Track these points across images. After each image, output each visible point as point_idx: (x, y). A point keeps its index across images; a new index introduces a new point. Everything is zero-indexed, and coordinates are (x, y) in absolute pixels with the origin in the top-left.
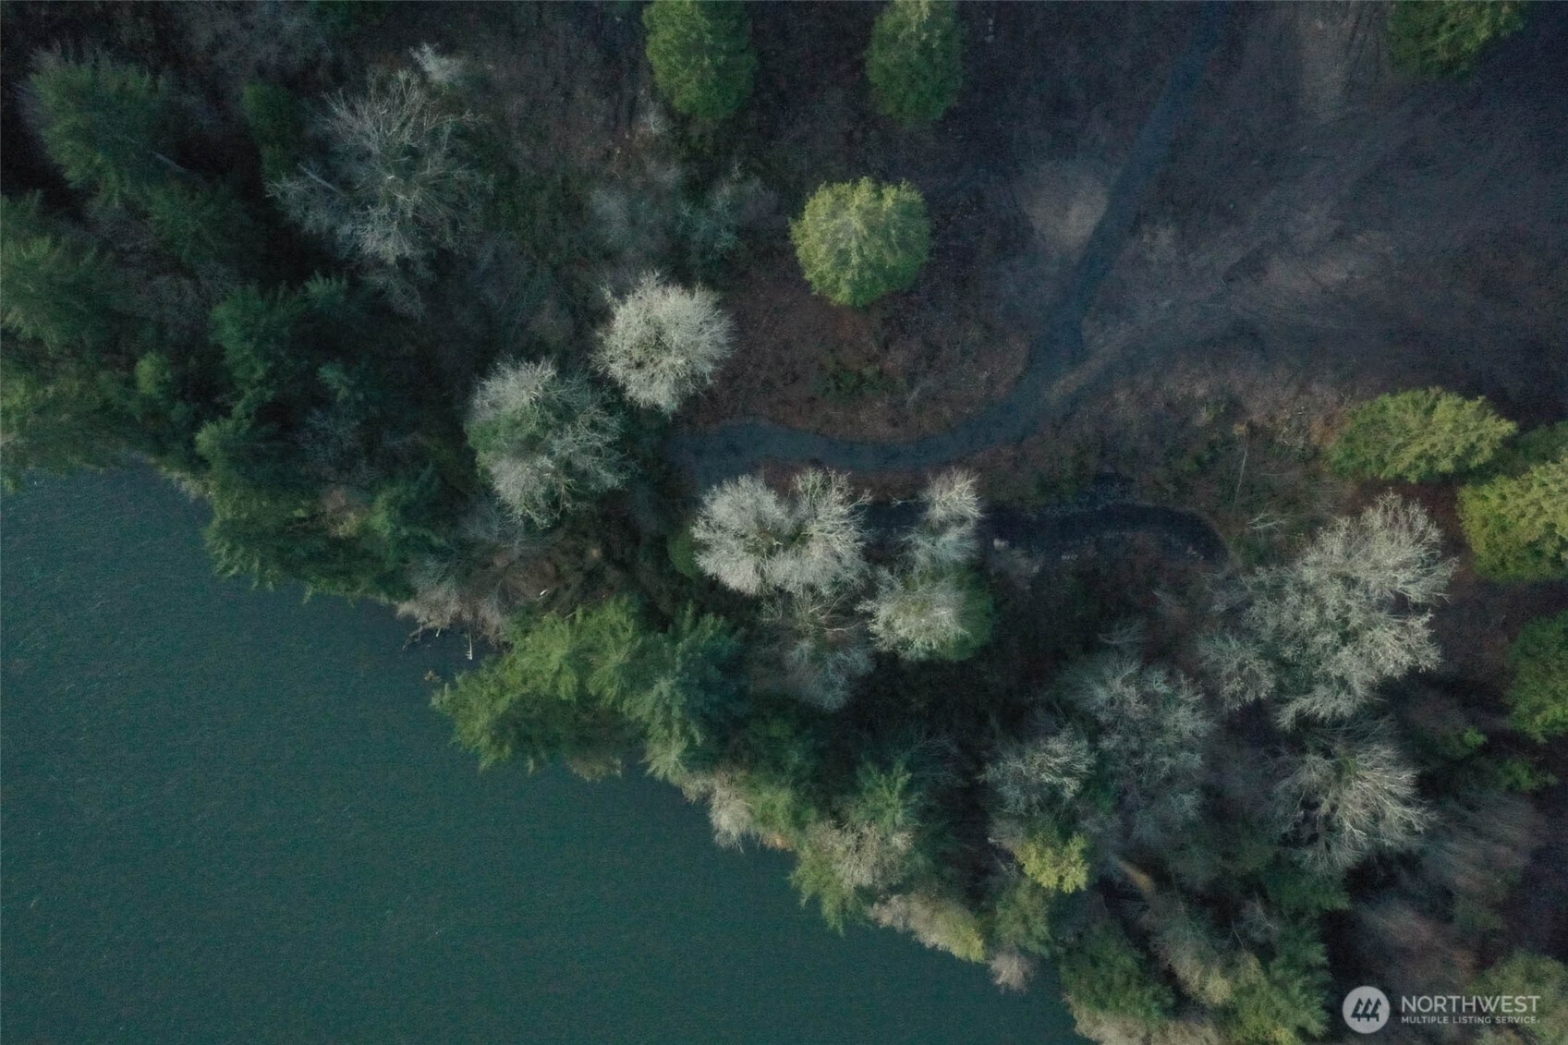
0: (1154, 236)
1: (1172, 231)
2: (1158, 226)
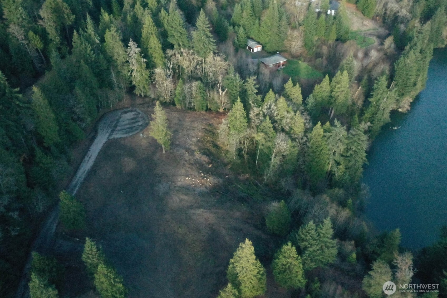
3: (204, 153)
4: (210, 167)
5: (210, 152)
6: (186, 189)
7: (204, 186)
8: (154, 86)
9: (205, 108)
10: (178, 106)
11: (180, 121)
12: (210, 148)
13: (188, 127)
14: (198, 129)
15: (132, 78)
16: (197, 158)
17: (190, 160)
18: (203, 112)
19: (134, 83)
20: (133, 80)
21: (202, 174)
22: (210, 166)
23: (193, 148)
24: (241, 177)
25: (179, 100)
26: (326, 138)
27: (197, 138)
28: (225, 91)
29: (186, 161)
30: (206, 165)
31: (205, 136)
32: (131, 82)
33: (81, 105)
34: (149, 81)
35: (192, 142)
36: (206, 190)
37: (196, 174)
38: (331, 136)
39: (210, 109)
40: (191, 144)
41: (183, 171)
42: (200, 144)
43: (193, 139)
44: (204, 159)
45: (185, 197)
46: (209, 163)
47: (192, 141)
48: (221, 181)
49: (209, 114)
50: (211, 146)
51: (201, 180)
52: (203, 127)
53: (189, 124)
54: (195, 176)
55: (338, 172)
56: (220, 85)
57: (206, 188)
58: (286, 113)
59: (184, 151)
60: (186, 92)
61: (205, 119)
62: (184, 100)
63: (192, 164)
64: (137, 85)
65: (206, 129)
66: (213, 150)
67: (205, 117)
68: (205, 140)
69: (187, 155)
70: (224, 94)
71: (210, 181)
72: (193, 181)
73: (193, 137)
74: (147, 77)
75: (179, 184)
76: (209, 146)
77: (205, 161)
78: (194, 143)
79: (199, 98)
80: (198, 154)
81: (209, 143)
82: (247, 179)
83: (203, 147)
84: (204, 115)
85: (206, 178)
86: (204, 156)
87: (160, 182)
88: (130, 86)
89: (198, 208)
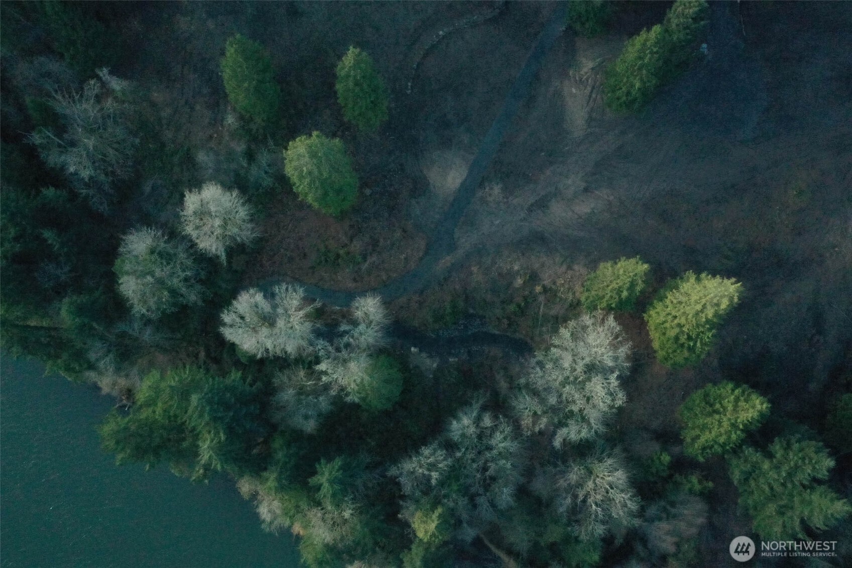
0: (491, 189)
1: (500, 186)
2: (493, 183)
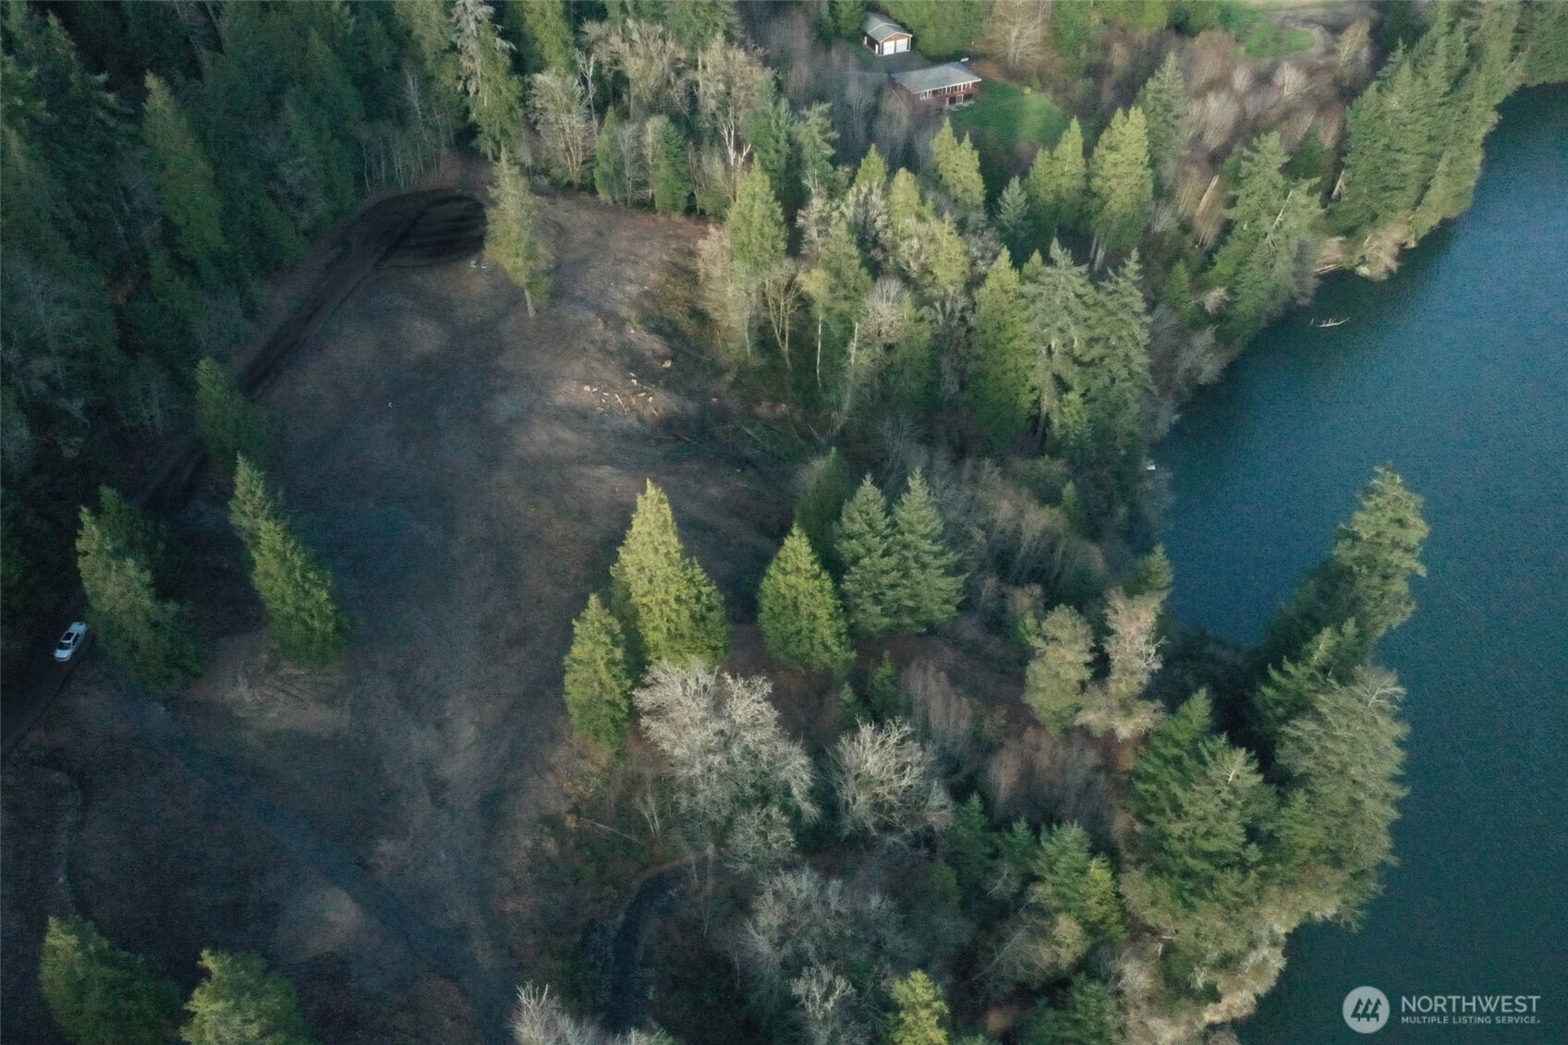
2: (374, 850)
3: (658, 331)
4: (666, 369)
5: (676, 330)
6: (580, 416)
7: (634, 414)
8: (532, 127)
9: (682, 204)
10: (603, 196)
11: (600, 234)
12: (679, 317)
13: (621, 255)
14: (649, 262)
15: (469, 101)
16: (629, 340)
17: (605, 342)
18: (678, 217)
19: (473, 116)
20: (471, 106)
21: (635, 381)
22: (668, 364)
23: (624, 312)
24: (763, 409)
25: (605, 176)
26: (1023, 301)
27: (642, 285)
28: (745, 154)
29: (593, 342)
30: (654, 362)
31: (667, 281)
32: (467, 111)
33: (301, 160)
34: (520, 112)
35: (624, 295)
36: (637, 425)
37: (617, 381)
38: (1041, 294)
39: (703, 212)
40: (622, 303)
41: (578, 367)
42: (647, 304)
43: (628, 288)
44: (652, 344)
45: (568, 435)
46: (665, 358)
47: (624, 292)
48: (691, 406)
49: (696, 224)
50: (681, 312)
51: (628, 397)
52: (665, 258)
53: (624, 244)
54: (612, 386)
55: (1062, 413)
56: (729, 133)
57: (640, 419)
58: (914, 220)
59: (591, 315)
60: (624, 149)
61: (678, 237)
62: (619, 173)
63: (610, 353)
64: (483, 123)
65: (675, 265)
66: (688, 325)
67: (680, 232)
68: (668, 294)
69: (601, 326)
70: (741, 160)
71: (657, 403)
72: (602, 396)
73: (631, 282)
74: (512, 99)
75: (560, 400)
76: (678, 314)
77: (654, 351)
78: (630, 298)
79: (664, 171)
80: (635, 328)
81: (678, 305)
82: (783, 419)
83: (657, 313)
84: (680, 226)
85: (643, 394)
86: (653, 337)
87: (504, 390)
88: (461, 125)
89: (599, 464)
